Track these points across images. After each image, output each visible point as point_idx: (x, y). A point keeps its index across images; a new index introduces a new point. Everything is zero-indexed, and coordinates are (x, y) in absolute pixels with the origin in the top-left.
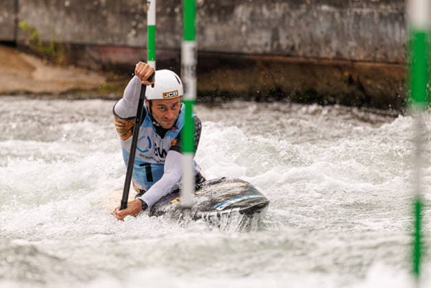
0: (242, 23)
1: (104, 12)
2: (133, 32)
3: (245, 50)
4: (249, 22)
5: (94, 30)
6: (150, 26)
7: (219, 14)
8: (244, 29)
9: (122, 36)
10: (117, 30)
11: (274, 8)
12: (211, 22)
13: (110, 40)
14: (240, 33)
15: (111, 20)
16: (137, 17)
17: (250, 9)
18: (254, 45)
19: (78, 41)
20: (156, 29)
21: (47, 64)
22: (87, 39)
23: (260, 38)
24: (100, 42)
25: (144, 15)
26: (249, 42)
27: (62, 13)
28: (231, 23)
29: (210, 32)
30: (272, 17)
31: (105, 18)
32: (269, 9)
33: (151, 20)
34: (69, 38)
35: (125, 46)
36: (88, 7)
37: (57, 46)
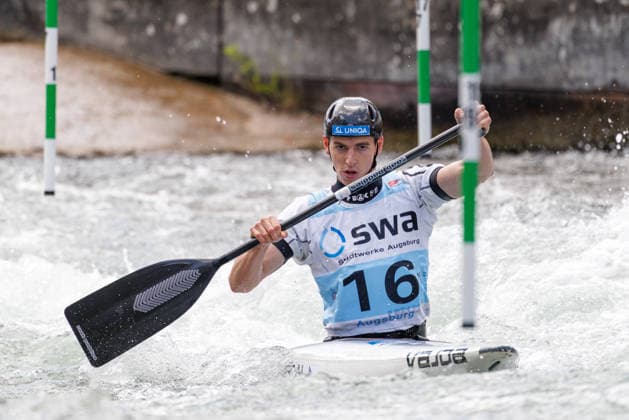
0: (560, 45)
1: (353, 31)
2: (396, 61)
3: (566, 86)
4: (571, 45)
5: (338, 59)
6: (423, 52)
7: (525, 33)
8: (563, 54)
9: (379, 66)
10: (372, 58)
11: (609, 21)
12: (514, 44)
13: (361, 73)
14: (557, 60)
15: (363, 43)
16: (403, 37)
17: (572, 23)
18: (579, 79)
19: (313, 74)
20: (430, 56)
21: (268, 111)
22: (327, 72)
23: (588, 68)
24: (348, 76)
25: (412, 35)
26: (572, 74)
27: (289, 34)
28: (544, 45)
29: (512, 59)
30: (606, 35)
31: (353, 41)
32: (601, 22)
33: (423, 42)
34: (299, 71)
35: (385, 82)
36: (328, 23)
37: (281, 84)
